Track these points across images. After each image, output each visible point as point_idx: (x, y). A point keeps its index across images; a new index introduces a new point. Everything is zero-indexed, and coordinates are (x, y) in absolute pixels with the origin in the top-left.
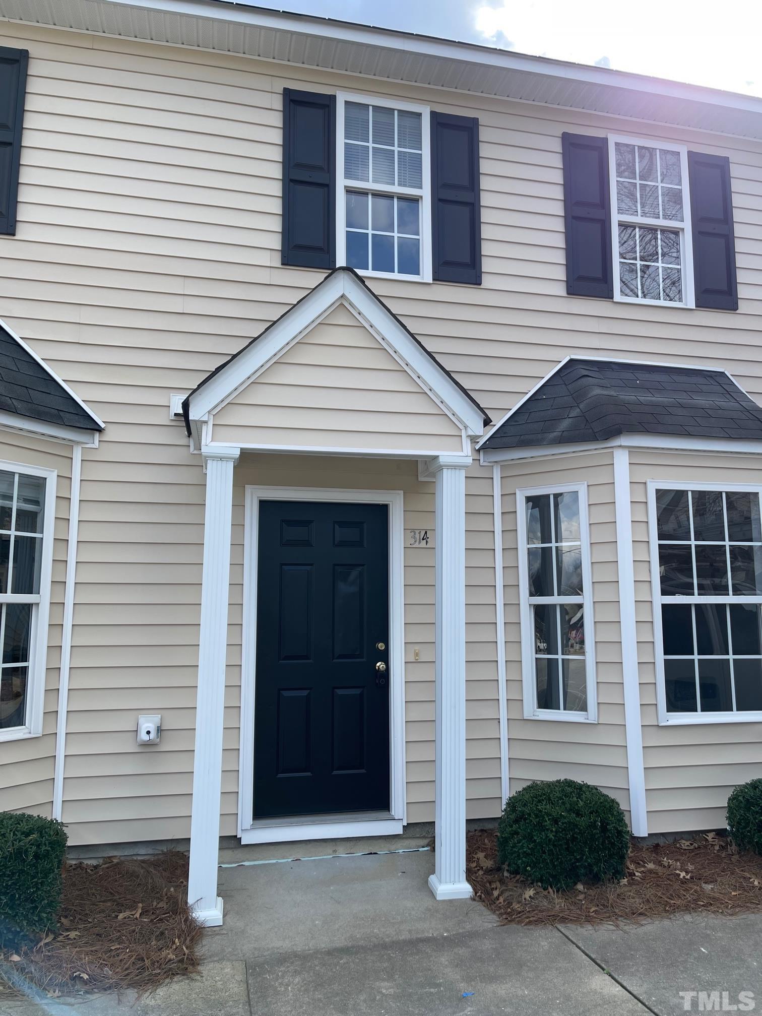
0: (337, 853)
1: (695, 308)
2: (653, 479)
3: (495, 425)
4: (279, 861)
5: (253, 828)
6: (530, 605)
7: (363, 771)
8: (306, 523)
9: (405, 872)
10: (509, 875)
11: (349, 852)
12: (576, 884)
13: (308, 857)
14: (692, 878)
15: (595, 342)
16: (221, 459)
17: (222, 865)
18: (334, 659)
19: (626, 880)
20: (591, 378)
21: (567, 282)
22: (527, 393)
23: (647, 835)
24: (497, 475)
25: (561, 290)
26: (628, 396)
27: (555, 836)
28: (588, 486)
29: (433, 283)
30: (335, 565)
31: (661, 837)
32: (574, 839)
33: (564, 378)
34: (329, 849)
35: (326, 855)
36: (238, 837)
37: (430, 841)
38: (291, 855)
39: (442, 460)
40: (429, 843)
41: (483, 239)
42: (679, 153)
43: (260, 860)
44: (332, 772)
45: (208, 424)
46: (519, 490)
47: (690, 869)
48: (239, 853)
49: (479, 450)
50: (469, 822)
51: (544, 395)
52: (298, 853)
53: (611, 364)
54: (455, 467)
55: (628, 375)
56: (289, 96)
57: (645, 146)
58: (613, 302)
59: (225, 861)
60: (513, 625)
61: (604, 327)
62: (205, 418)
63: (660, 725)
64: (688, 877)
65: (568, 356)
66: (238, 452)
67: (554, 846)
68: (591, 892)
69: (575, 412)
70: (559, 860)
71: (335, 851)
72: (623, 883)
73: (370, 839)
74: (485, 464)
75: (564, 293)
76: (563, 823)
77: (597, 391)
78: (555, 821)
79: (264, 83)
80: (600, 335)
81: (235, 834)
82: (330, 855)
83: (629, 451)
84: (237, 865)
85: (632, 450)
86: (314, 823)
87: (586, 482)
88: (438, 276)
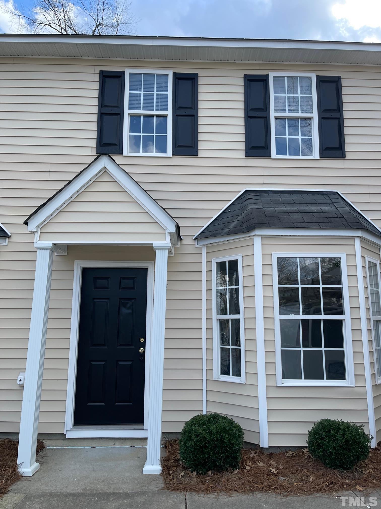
0: (115, 445)
1: (319, 158)
2: (276, 252)
3: (204, 226)
4: (85, 447)
5: (72, 430)
6: (217, 319)
7: (131, 404)
8: (106, 278)
9: (139, 458)
10: (182, 463)
11: (121, 445)
12: (208, 471)
13: (99, 446)
14: (278, 473)
15: (260, 180)
16: (44, 249)
17: (57, 448)
18: (118, 346)
19: (237, 471)
20: (253, 200)
21: (246, 150)
22: (222, 209)
23: (268, 447)
24: (204, 251)
25: (242, 154)
26: (270, 208)
27: (195, 444)
28: (243, 256)
29: (172, 157)
30: (120, 299)
31: (278, 449)
32: (205, 447)
33: (240, 200)
34: (111, 443)
35: (108, 446)
36: (64, 434)
37: (165, 442)
38: (92, 445)
39: (154, 246)
40: (163, 443)
41: (199, 132)
42: (311, 77)
43: (76, 446)
44: (115, 404)
45: (37, 233)
46: (213, 259)
47: (281, 468)
48: (66, 442)
49: (195, 239)
50: (163, 433)
51: (230, 210)
52: (95, 444)
53: (269, 191)
54: (162, 249)
55: (276, 197)
56: (102, 74)
57: (291, 76)
58: (271, 158)
59: (59, 446)
60: (209, 330)
61: (266, 172)
62: (35, 230)
63: (277, 386)
64: (275, 472)
65: (245, 189)
66: (51, 245)
67: (195, 449)
68: (216, 476)
69: (239, 218)
70: (197, 457)
71: (114, 444)
72: (235, 472)
73: (132, 439)
74: (198, 246)
75: (244, 157)
76: (200, 437)
77: (252, 206)
78: (198, 436)
79: (91, 70)
80: (264, 176)
81: (63, 433)
82: (111, 446)
83: (262, 237)
84: (54, 448)
85: (263, 237)
86: (102, 429)
87: (241, 254)
88: (175, 153)
